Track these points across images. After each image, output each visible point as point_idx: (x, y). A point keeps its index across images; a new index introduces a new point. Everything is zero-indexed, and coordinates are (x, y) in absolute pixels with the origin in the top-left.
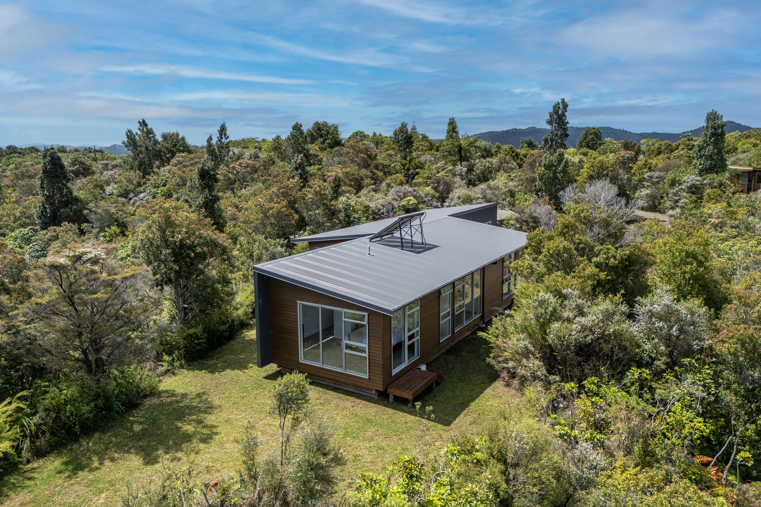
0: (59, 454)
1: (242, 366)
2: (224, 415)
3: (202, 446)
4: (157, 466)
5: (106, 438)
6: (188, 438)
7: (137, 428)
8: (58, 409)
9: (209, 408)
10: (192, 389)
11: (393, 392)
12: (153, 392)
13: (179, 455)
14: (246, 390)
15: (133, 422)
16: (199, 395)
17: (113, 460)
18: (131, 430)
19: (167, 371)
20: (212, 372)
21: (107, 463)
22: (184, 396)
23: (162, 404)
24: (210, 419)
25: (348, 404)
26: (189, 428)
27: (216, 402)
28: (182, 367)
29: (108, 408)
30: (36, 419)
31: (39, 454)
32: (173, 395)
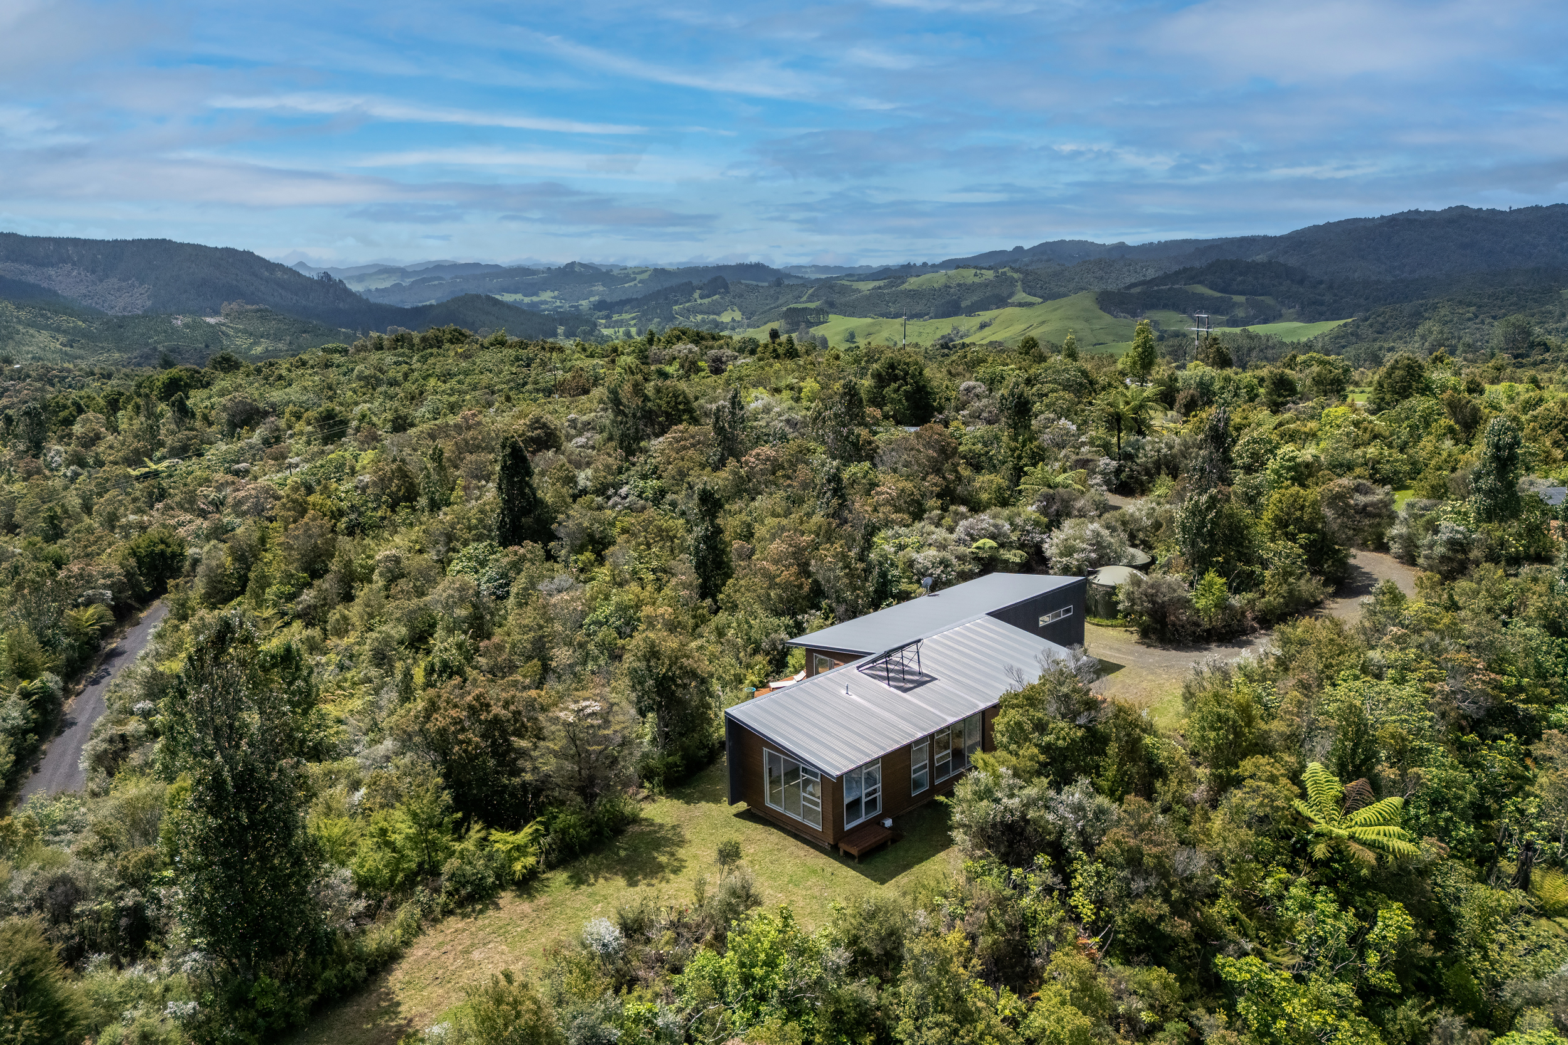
0: (565, 869)
1: (716, 800)
2: (693, 850)
3: (672, 876)
4: (638, 889)
5: (599, 858)
6: (661, 868)
7: (622, 853)
8: (564, 831)
9: (681, 843)
10: (668, 819)
11: (843, 847)
12: (635, 820)
13: (654, 881)
14: (715, 827)
15: (619, 848)
16: (674, 827)
17: (606, 879)
18: (617, 854)
19: (646, 798)
20: (688, 803)
21: (601, 881)
22: (661, 826)
23: (642, 833)
24: (681, 853)
25: (802, 853)
26: (663, 859)
27: (688, 836)
28: (661, 793)
29: (599, 832)
30: (549, 839)
31: (551, 867)
32: (652, 824)
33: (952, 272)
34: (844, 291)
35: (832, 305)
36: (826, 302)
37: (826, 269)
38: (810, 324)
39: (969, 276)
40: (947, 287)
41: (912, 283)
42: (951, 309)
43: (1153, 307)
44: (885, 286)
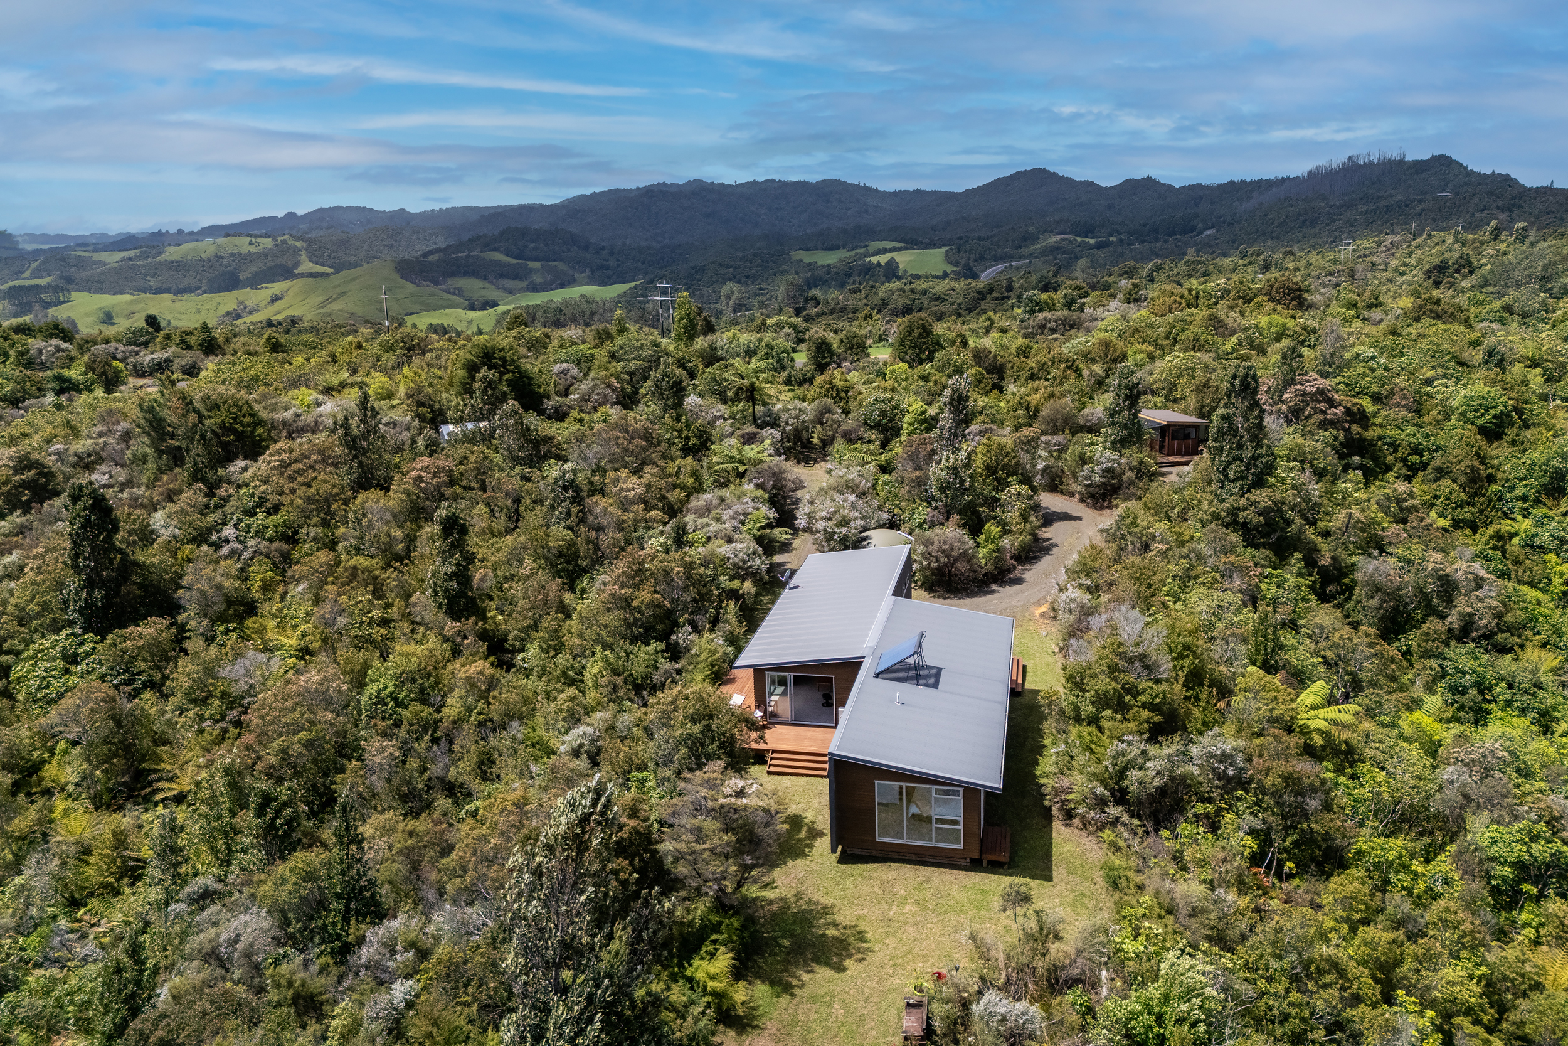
11: (987, 858)
25: (950, 878)
33: (221, 241)
34: (81, 263)
35: (69, 280)
36: (61, 277)
37: (46, 238)
38: (47, 305)
39: (243, 245)
40: (218, 257)
41: (172, 253)
42: (228, 281)
43: (453, 274)
44: (137, 257)
